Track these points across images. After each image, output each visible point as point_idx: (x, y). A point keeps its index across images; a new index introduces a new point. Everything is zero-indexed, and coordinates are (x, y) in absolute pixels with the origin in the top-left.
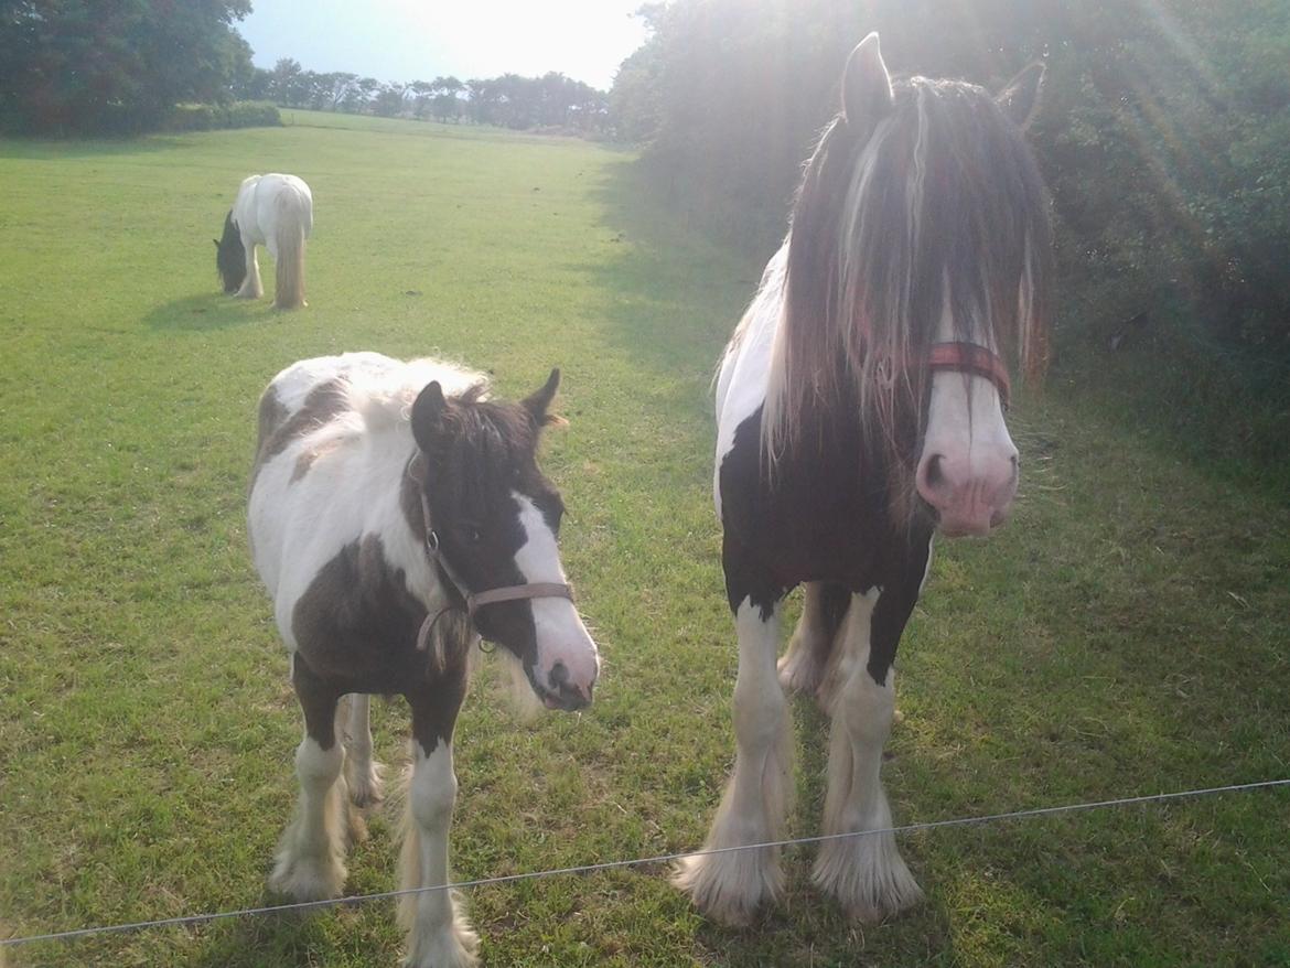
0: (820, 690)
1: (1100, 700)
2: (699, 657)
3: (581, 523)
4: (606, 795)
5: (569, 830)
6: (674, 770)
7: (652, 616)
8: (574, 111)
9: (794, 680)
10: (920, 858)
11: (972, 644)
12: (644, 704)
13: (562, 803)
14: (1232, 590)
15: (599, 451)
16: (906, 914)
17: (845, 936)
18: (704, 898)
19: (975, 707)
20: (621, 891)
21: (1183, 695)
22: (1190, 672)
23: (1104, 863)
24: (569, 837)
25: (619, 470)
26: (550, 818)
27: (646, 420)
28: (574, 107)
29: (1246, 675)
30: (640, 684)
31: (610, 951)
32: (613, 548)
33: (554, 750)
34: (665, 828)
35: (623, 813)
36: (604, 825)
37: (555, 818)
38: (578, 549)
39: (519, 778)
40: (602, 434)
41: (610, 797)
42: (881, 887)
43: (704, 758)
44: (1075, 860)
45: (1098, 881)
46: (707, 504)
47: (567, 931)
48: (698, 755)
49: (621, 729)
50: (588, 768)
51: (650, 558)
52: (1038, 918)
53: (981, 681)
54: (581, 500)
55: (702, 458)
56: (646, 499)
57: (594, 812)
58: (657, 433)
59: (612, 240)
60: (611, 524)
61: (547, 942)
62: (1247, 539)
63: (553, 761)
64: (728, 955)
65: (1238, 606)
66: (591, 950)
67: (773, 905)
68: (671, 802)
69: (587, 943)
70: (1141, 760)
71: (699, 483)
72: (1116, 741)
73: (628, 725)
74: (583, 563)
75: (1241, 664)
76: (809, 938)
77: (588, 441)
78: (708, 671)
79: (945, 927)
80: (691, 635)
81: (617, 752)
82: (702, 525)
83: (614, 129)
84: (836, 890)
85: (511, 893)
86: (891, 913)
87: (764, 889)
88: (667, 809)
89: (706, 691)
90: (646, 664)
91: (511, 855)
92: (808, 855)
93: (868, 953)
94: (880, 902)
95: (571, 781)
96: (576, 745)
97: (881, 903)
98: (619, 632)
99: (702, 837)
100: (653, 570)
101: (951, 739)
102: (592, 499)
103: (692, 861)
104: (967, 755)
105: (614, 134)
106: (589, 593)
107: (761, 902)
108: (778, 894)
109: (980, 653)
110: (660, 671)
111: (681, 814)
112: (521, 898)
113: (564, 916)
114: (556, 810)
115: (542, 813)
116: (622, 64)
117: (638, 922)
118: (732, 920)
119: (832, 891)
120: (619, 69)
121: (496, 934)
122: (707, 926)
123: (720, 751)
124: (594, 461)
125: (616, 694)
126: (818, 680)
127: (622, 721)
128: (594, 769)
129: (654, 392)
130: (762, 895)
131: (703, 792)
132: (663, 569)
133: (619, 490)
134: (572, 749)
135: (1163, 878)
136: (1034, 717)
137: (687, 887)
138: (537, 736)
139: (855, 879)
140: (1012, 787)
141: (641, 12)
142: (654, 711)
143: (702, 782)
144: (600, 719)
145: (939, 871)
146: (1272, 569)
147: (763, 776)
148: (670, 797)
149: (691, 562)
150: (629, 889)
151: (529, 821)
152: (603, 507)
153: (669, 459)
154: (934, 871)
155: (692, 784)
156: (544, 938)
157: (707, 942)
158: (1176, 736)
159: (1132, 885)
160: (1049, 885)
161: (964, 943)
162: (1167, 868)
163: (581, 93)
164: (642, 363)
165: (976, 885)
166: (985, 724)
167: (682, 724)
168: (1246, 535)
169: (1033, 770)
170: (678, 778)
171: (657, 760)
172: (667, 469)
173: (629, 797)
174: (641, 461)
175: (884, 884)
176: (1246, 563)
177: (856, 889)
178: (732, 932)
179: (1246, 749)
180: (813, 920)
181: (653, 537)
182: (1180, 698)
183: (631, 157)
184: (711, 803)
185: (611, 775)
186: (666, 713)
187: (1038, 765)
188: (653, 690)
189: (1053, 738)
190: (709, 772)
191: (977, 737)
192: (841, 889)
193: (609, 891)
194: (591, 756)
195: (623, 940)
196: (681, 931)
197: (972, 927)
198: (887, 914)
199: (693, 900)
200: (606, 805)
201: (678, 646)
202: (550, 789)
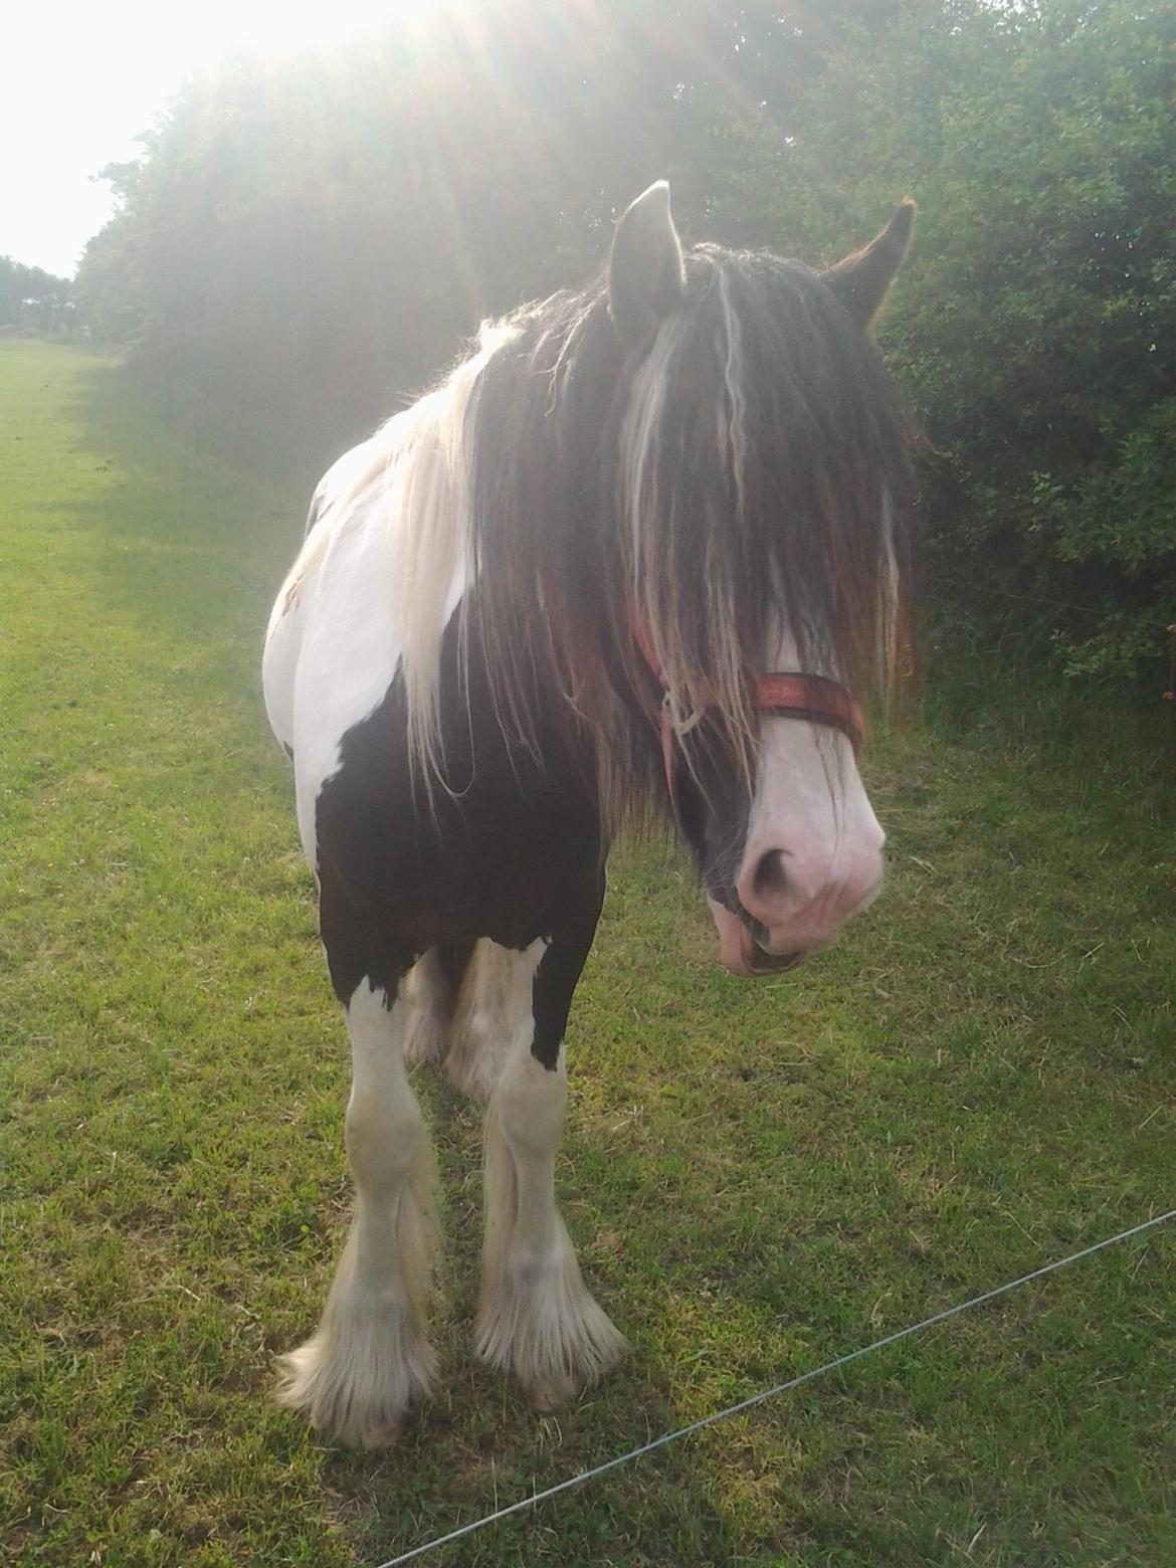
0: (449, 1061)
1: (790, 1016)
2: (278, 1037)
3: (89, 861)
4: (166, 1275)
5: (118, 1342)
6: (261, 1216)
7: (205, 985)
8: (29, 306)
9: (413, 1051)
10: (616, 1285)
11: (627, 962)
12: (208, 1120)
13: (100, 1299)
14: (914, 854)
15: (106, 754)
16: (609, 1379)
17: (533, 1431)
18: (328, 1417)
19: (644, 1049)
20: (205, 1428)
21: (885, 995)
22: (886, 963)
23: (843, 1246)
24: (116, 1356)
25: (138, 779)
26: (84, 1330)
27: (168, 706)
28: (30, 301)
29: (949, 958)
30: (198, 1091)
31: (198, 1536)
32: (139, 893)
33: (82, 1218)
34: (259, 1310)
35: (195, 1300)
36: (167, 1324)
37: (92, 1328)
38: (89, 901)
39: (31, 1272)
40: (108, 731)
41: (171, 1278)
42: (573, 1346)
43: (303, 1190)
44: (805, 1247)
45: (841, 1274)
46: (264, 814)
47: (128, 1517)
48: (293, 1186)
49: (178, 1167)
50: (135, 1236)
51: (194, 901)
52: (778, 1345)
53: (646, 1011)
54: (87, 827)
55: (252, 751)
56: (179, 816)
57: (151, 1308)
58: (185, 722)
59: (98, 469)
60: (131, 857)
61: (97, 1543)
62: (918, 789)
63: (80, 1235)
64: (374, 1499)
65: (922, 871)
66: (169, 1543)
67: (428, 1403)
68: (263, 1267)
69: (162, 1530)
70: (853, 1089)
71: (250, 786)
72: (819, 1067)
73: (188, 1157)
74: (99, 922)
75: (941, 946)
76: (486, 1445)
77: (90, 743)
78: (293, 1056)
79: (665, 1388)
80: (265, 1006)
81: (176, 1203)
82: (261, 844)
83: (86, 327)
84: (512, 1363)
85: (31, 1471)
86: (589, 1382)
87: (413, 1381)
88: (259, 1280)
89: (294, 1086)
90: (207, 1059)
91: (26, 1404)
92: (466, 1314)
93: (568, 1449)
94: (572, 1366)
95: (111, 1263)
96: (113, 1203)
97: (576, 1369)
98: (159, 1017)
99: (315, 1314)
100: (200, 919)
101: (625, 1099)
102: (103, 825)
103: (304, 1359)
104: (647, 1121)
105: (88, 334)
106: (111, 964)
107: (411, 1403)
108: (431, 1381)
109: (639, 973)
110: (225, 1069)
111: (277, 1283)
112: (50, 1477)
113: (118, 1491)
114: (92, 1315)
115: (71, 1324)
116: (89, 244)
117: (236, 1477)
118: (374, 1439)
119: (507, 1367)
120: (85, 251)
121: (13, 1550)
122: (339, 1458)
123: (324, 1175)
124: (100, 770)
125: (165, 1113)
126: (445, 1048)
127: (178, 1154)
128: (144, 1236)
129: (175, 667)
130: (410, 1389)
131: (307, 1244)
132: (214, 914)
133: (139, 808)
134: (107, 1211)
135: (916, 1255)
136: (718, 1051)
137: (302, 1403)
138: (52, 1200)
139: (537, 1344)
140: (711, 1156)
141: (105, 175)
142: (224, 1130)
143: (305, 1229)
144: (146, 1156)
145: (642, 1302)
146: (954, 822)
147: (397, 1227)
148: (259, 1259)
149: (252, 900)
150: (216, 1421)
151: (51, 1340)
152: (120, 835)
153: (206, 756)
154: (636, 1303)
155: (289, 1233)
156: (91, 1538)
157: (341, 1484)
158: (886, 1051)
159: (881, 1272)
160: (782, 1292)
161: (693, 1407)
162: (920, 1240)
163: (37, 282)
164: (154, 628)
165: (691, 1313)
166: (662, 1070)
167: (265, 1143)
168: (917, 785)
169: (730, 1126)
170: (268, 1229)
171: (235, 1205)
172: (206, 771)
173: (200, 1272)
174: (167, 764)
175: (577, 1344)
176: (924, 818)
177: (540, 1356)
178: (377, 1457)
179: (968, 1055)
180: (487, 1415)
181: (196, 871)
182: (880, 997)
183: (114, 362)
184: (319, 1257)
185: (169, 1241)
186: (241, 1129)
187: (734, 1117)
188: (218, 1097)
189: (746, 1076)
190: (312, 1210)
191: (653, 1090)
192: (519, 1361)
193: (185, 1433)
194: (137, 1217)
195: (214, 1513)
196: (300, 1478)
197: (699, 1378)
198: (585, 1382)
199: (313, 1422)
200: (167, 1292)
201: (248, 1024)
202: (80, 1283)
